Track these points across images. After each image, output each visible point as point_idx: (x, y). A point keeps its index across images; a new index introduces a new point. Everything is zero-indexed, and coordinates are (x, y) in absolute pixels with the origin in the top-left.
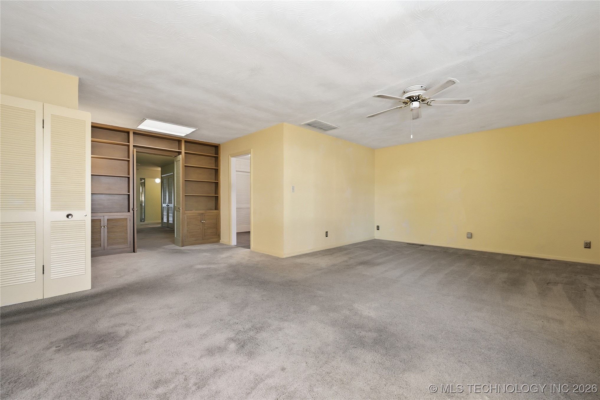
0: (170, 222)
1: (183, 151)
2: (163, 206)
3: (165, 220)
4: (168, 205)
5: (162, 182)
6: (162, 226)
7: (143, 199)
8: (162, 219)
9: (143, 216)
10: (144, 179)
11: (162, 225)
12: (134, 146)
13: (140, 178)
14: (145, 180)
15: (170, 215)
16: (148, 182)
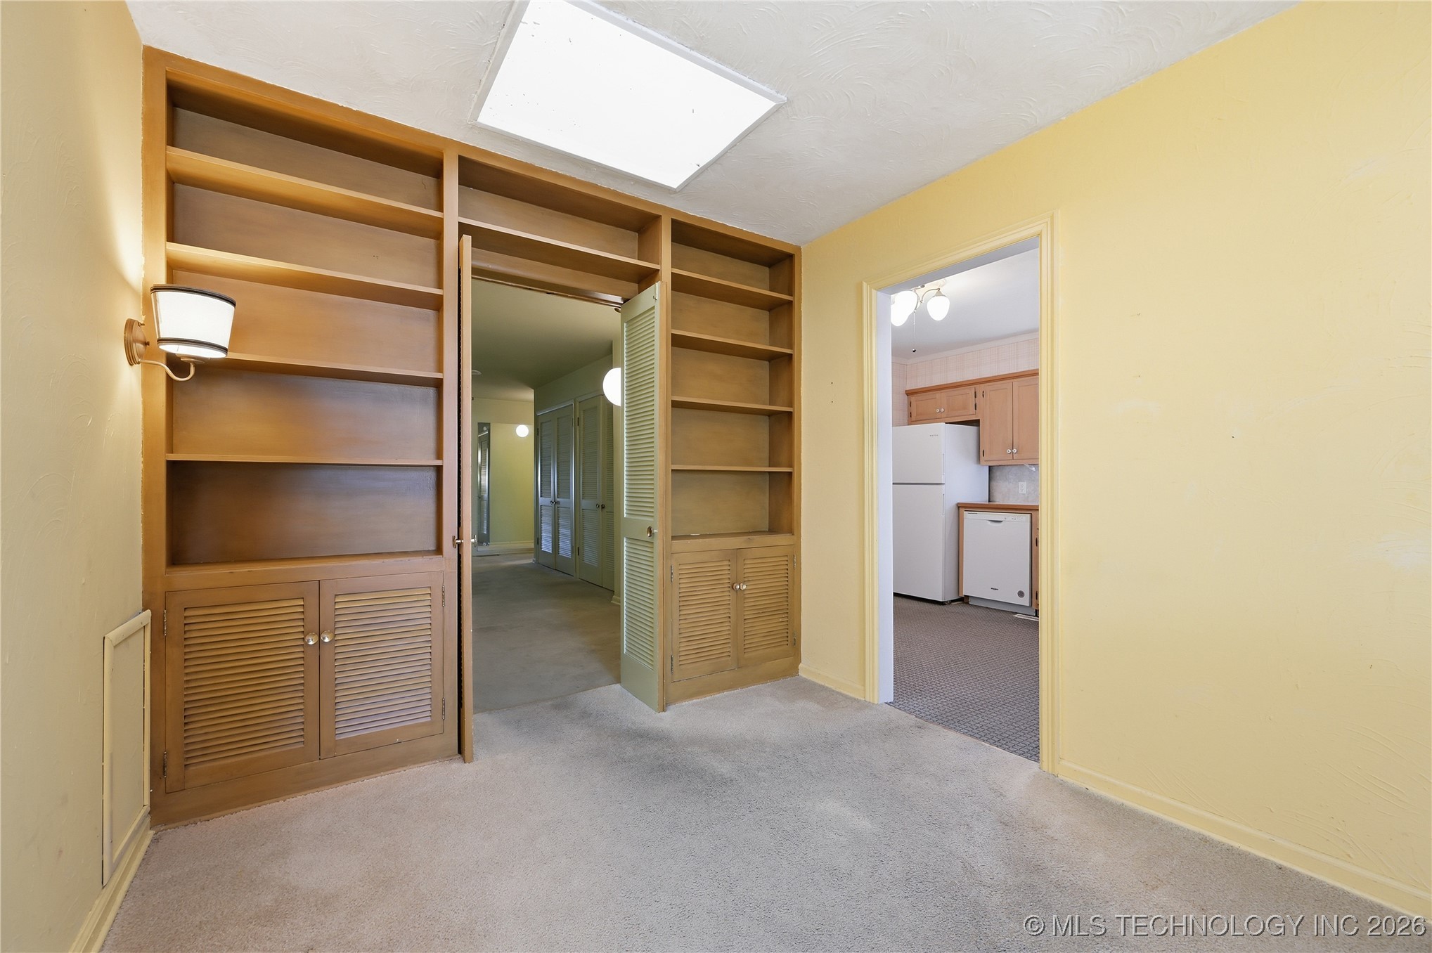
0: (561, 553)
1: (666, 268)
2: (540, 505)
3: (547, 546)
4: (558, 500)
5: (538, 432)
6: (537, 562)
7: (485, 481)
8: (538, 541)
9: (485, 528)
10: (488, 425)
11: (537, 556)
12: (464, 229)
13: (479, 424)
14: (489, 430)
15: (562, 531)
16: (498, 436)
